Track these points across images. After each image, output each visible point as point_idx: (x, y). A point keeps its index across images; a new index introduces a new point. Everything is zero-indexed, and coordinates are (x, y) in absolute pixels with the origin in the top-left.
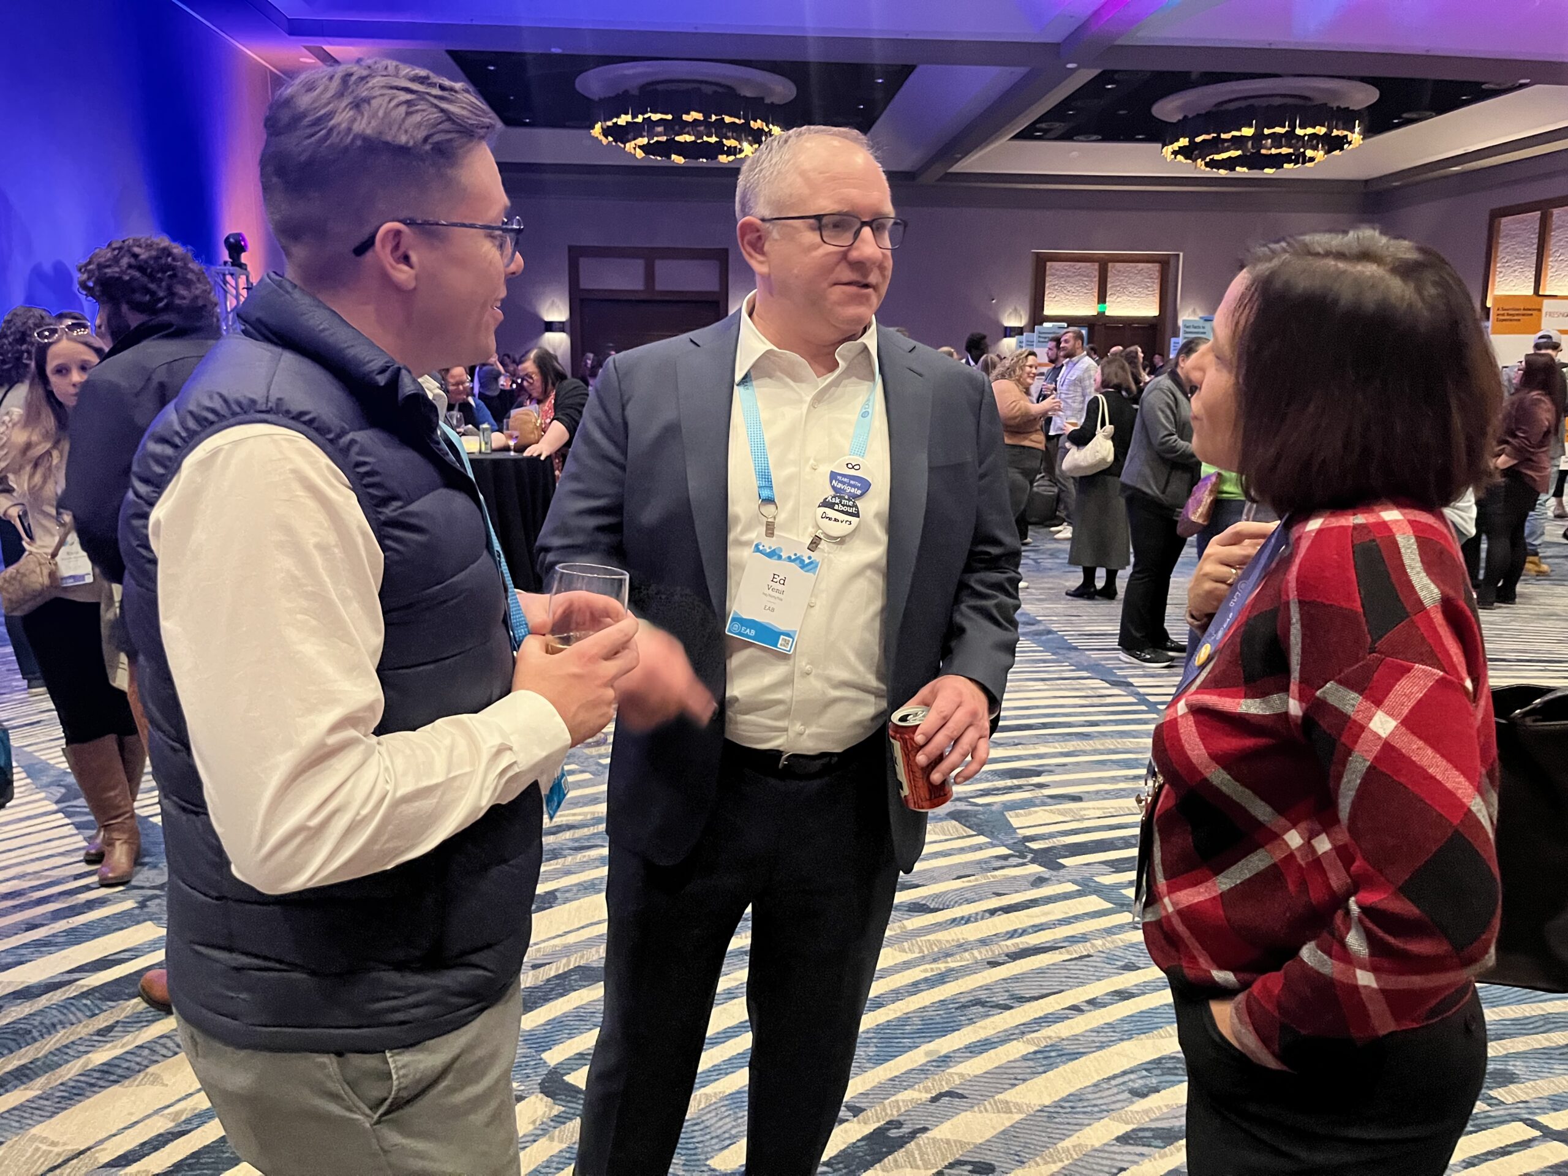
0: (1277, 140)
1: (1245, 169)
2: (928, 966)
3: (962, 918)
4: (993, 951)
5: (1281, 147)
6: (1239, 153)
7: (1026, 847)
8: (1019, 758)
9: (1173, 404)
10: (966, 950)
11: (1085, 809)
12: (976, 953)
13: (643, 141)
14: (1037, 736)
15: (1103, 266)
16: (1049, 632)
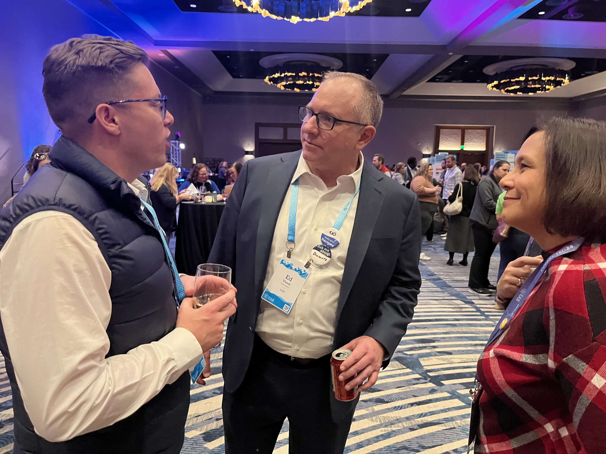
0: (534, 82)
1: (521, 93)
2: (383, 429)
3: (399, 407)
4: (412, 424)
5: (536, 85)
6: (518, 87)
7: (428, 375)
8: (426, 334)
9: (491, 188)
10: (400, 422)
11: (453, 358)
12: (404, 423)
13: (284, 83)
14: (434, 325)
15: (463, 131)
16: (439, 279)
